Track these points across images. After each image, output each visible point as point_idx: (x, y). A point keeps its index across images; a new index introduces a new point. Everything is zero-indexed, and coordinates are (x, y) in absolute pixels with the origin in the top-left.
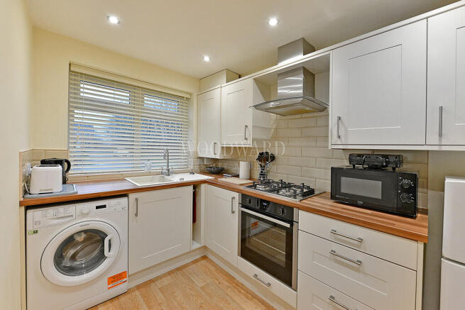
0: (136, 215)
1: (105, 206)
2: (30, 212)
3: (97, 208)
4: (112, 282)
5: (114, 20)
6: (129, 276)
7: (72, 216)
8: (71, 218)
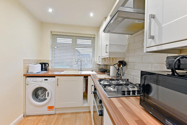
0: (58, 85)
1: (47, 80)
2: (27, 78)
3: (45, 80)
4: (49, 108)
5: (50, 10)
6: (55, 108)
7: (37, 81)
8: (37, 82)
